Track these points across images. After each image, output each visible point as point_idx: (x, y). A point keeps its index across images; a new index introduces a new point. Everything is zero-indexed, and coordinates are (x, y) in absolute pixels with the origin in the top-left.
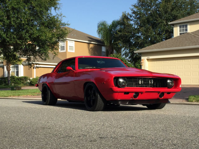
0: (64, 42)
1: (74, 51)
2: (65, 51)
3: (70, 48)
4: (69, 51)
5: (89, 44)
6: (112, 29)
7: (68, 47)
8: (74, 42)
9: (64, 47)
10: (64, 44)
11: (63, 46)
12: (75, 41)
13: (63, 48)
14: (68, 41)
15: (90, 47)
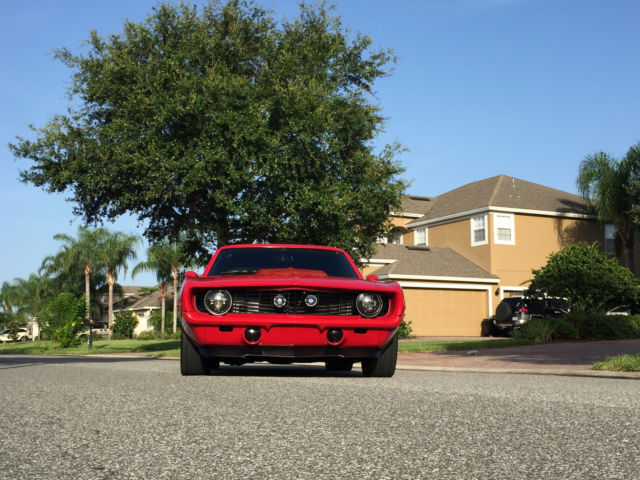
0: (483, 217)
1: (512, 242)
2: (486, 242)
3: (500, 235)
4: (497, 241)
5: (559, 218)
6: (629, 172)
7: (496, 232)
8: (513, 216)
9: (484, 230)
10: (484, 224)
11: (482, 228)
12: (515, 213)
13: (480, 234)
14: (495, 214)
15: (563, 229)
